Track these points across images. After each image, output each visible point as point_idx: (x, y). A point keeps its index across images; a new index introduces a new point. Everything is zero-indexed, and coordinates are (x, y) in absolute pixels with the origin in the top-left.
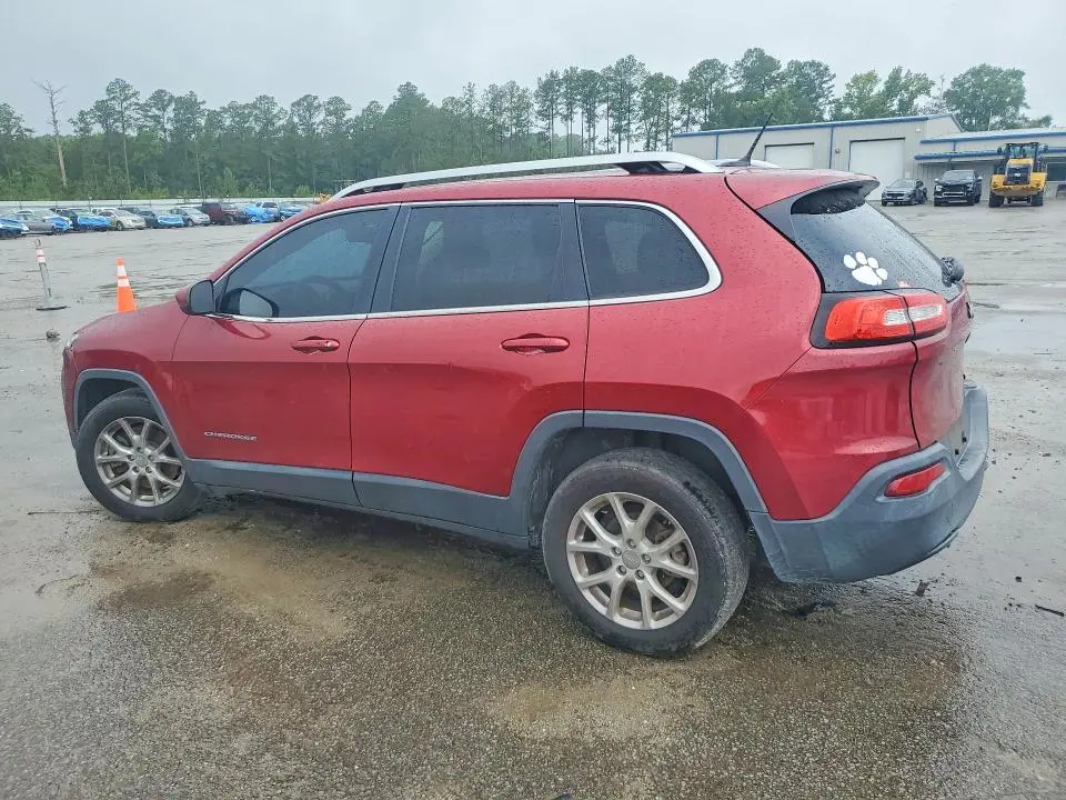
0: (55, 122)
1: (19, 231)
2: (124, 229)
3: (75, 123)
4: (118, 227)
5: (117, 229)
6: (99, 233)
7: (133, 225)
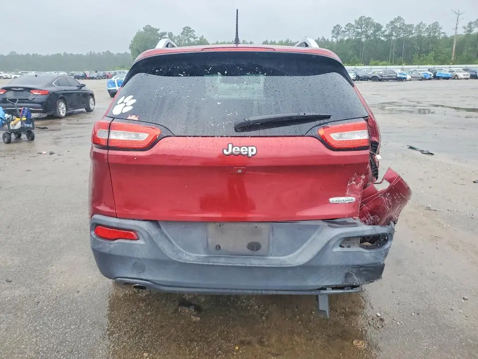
0: (457, 28)
1: (405, 78)
2: (458, 79)
3: (465, 28)
4: (456, 78)
5: (454, 79)
6: (445, 80)
7: (463, 77)
